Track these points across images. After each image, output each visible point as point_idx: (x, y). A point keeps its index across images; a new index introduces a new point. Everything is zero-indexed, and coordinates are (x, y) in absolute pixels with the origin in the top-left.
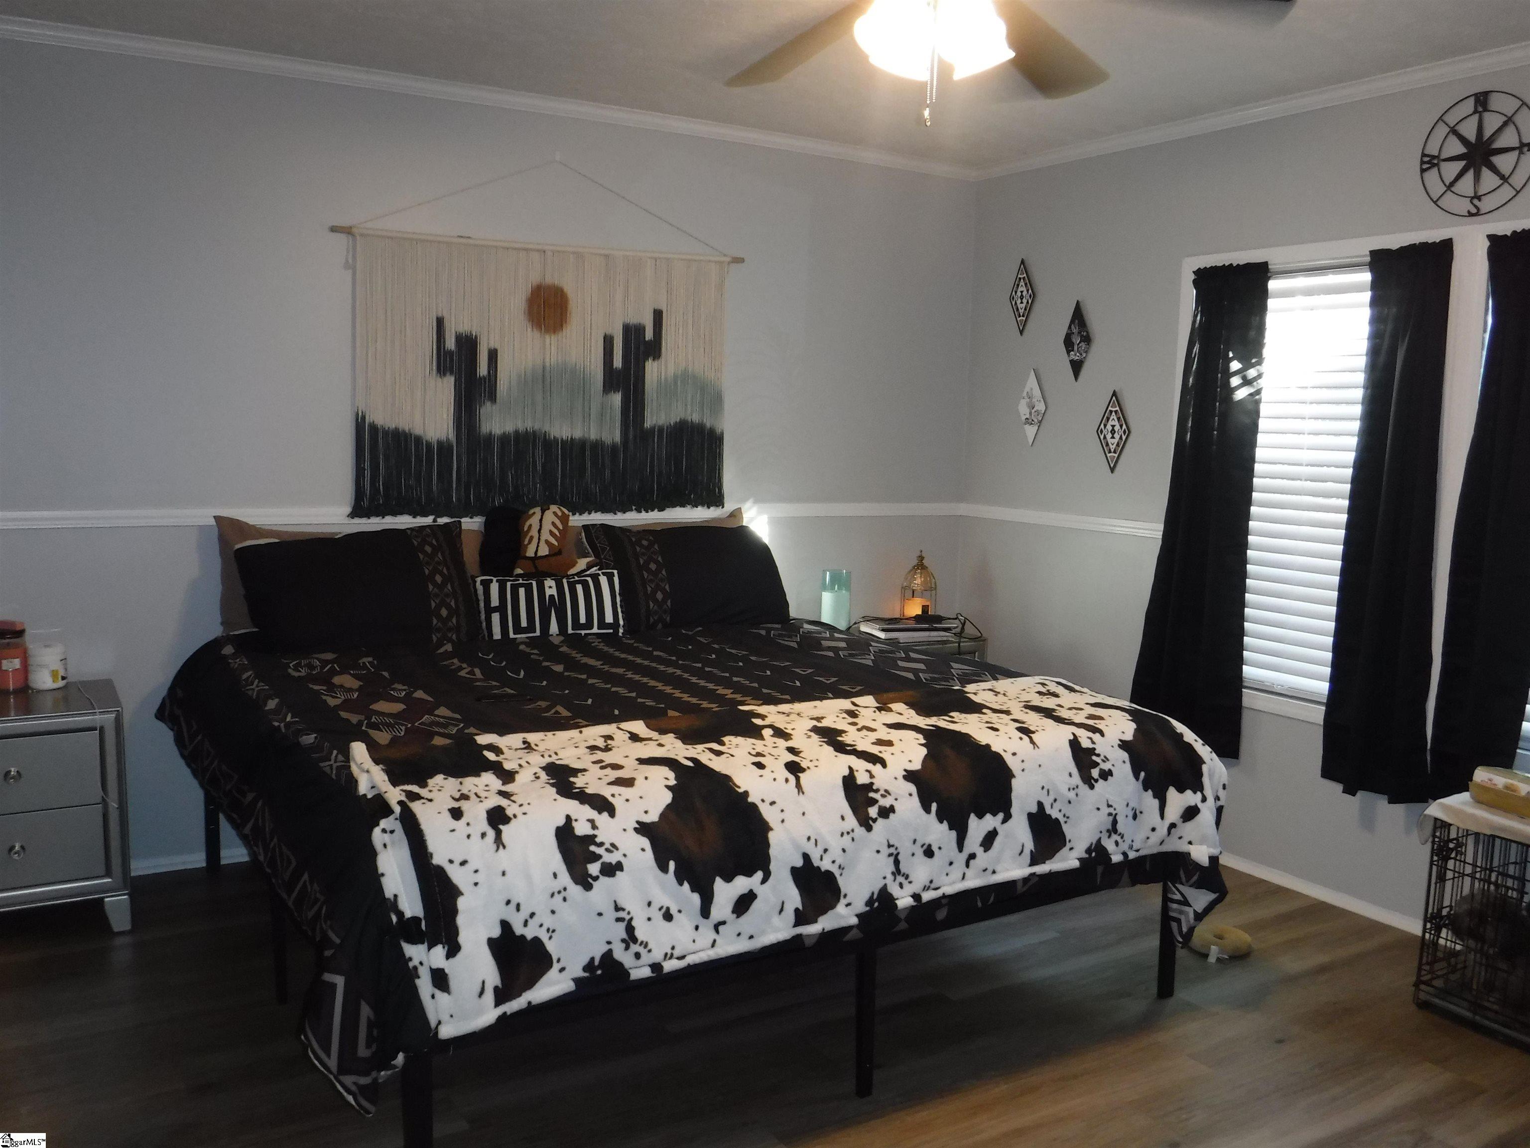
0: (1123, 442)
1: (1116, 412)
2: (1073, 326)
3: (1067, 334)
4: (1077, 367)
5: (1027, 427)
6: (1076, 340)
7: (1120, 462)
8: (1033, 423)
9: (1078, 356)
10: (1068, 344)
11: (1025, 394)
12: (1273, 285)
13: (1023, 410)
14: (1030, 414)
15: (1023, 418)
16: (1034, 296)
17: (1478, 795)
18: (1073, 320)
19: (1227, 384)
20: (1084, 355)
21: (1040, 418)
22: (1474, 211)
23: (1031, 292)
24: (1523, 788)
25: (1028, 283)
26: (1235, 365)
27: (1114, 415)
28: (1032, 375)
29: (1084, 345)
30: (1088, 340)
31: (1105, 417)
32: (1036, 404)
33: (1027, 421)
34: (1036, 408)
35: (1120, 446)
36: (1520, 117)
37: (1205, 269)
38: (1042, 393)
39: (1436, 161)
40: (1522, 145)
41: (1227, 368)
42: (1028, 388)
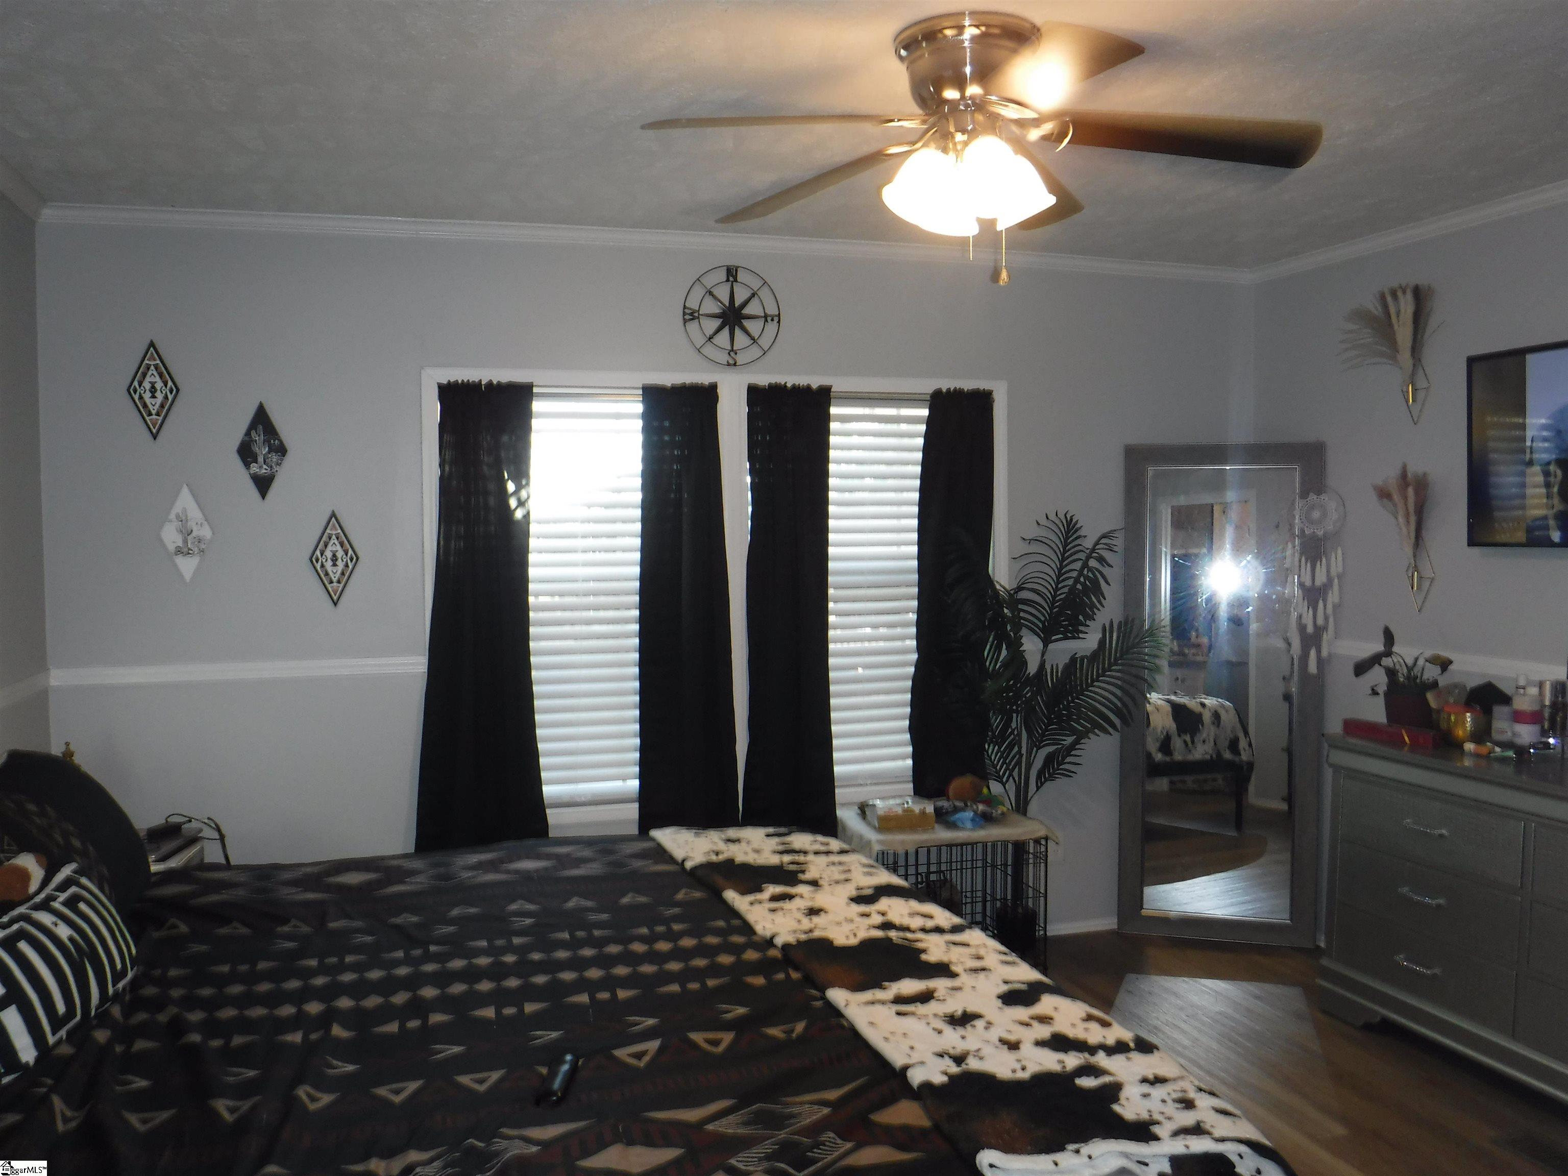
0: (350, 570)
1: (337, 536)
2: (253, 433)
3: (243, 441)
4: (263, 484)
5: (180, 561)
6: (262, 451)
7: (345, 593)
8: (190, 552)
9: (266, 469)
10: (246, 453)
11: (172, 516)
12: (537, 406)
13: (171, 537)
14: (185, 541)
15: (171, 548)
16: (177, 390)
17: (887, 824)
18: (253, 426)
19: (508, 506)
20: (275, 468)
21: (203, 546)
22: (732, 362)
23: (170, 383)
24: (917, 808)
25: (165, 373)
26: (511, 487)
27: (334, 540)
28: (185, 491)
29: (274, 457)
30: (282, 450)
31: (322, 542)
32: (195, 529)
33: (179, 551)
34: (194, 534)
35: (346, 576)
36: (765, 294)
37: (456, 382)
38: (204, 514)
39: (696, 314)
40: (766, 317)
41: (504, 489)
42: (177, 509)
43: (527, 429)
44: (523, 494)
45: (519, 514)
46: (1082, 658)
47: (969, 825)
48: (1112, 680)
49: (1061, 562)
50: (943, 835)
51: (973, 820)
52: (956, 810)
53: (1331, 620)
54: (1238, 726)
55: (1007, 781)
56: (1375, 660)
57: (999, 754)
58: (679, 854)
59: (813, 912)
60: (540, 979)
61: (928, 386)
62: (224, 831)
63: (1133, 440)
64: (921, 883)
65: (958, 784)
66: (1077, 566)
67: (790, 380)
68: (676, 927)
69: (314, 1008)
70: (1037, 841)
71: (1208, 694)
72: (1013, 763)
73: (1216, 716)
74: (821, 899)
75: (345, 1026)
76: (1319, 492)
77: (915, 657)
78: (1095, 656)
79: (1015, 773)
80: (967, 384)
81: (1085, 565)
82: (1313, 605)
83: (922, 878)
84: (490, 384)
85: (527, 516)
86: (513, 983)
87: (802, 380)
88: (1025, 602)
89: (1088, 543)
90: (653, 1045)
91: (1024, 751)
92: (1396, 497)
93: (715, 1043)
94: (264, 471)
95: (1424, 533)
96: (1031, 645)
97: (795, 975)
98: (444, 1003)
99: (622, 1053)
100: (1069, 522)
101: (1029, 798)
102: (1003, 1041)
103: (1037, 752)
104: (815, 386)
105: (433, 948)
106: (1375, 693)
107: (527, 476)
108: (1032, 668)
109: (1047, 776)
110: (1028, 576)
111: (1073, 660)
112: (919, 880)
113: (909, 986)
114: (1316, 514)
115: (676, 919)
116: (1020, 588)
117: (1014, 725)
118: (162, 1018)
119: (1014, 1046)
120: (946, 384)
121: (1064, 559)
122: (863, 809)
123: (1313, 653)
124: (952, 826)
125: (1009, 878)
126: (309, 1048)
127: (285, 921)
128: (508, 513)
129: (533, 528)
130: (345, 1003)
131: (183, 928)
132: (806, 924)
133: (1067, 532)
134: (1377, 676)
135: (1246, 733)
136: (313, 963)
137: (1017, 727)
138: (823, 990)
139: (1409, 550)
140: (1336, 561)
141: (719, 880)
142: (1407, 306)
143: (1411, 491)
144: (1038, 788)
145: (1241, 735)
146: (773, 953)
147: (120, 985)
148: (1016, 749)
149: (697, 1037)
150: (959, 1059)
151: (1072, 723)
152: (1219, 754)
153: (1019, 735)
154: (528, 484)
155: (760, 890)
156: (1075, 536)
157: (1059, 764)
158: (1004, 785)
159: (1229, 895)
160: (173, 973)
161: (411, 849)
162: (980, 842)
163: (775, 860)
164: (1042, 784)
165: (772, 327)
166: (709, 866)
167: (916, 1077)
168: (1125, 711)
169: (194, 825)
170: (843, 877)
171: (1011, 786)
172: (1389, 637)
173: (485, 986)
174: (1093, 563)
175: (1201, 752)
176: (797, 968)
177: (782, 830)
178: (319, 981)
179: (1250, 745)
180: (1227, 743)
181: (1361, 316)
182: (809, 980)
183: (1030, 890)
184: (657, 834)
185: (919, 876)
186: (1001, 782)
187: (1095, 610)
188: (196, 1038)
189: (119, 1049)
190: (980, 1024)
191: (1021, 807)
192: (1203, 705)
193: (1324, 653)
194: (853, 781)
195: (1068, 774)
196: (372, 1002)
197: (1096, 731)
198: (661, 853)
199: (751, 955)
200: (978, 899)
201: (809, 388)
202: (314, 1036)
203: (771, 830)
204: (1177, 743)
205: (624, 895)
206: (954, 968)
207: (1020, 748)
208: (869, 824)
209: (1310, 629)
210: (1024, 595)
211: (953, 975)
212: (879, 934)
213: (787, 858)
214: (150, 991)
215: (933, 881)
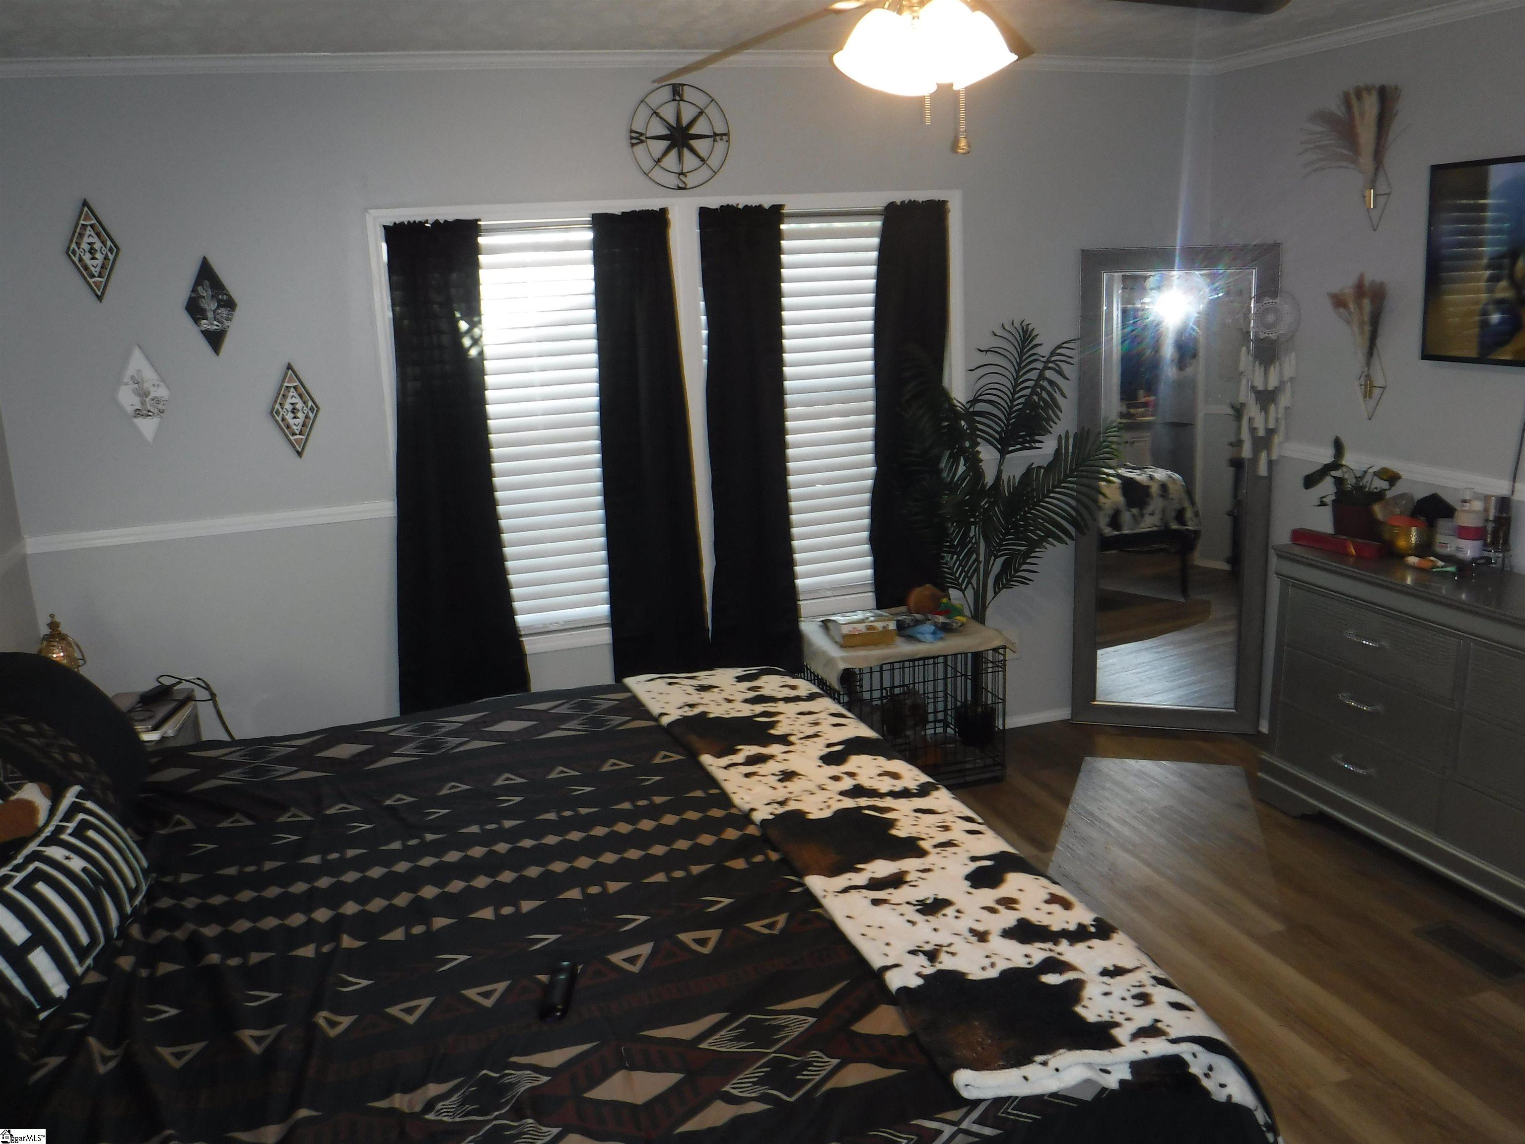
0: (311, 421)
1: (295, 388)
2: (200, 289)
3: (190, 298)
4: (215, 339)
5: (140, 422)
6: (210, 306)
7: (309, 443)
8: (150, 413)
9: (217, 325)
10: (194, 309)
11: (126, 379)
12: (484, 241)
13: (128, 399)
14: (143, 403)
15: (130, 410)
16: (116, 249)
17: (849, 642)
18: (198, 282)
19: (461, 345)
20: (226, 323)
21: (161, 407)
22: (681, 185)
23: (109, 243)
24: (879, 625)
25: (102, 231)
26: (463, 326)
27: (292, 392)
28: (137, 354)
29: (223, 312)
30: (230, 304)
31: (281, 394)
32: (152, 389)
33: (138, 413)
34: (152, 395)
35: (307, 426)
36: (712, 111)
37: (402, 224)
38: (159, 374)
39: (643, 138)
40: (715, 135)
41: (456, 329)
42: (131, 371)
43: (475, 266)
44: (476, 331)
45: (473, 352)
46: (1040, 467)
47: (929, 637)
48: (1069, 492)
49: (1017, 372)
50: (904, 649)
51: (934, 633)
52: (917, 622)
53: (1283, 422)
54: (1184, 496)
55: (966, 588)
56: (1326, 470)
57: (958, 562)
58: (655, 709)
59: (787, 776)
60: (533, 872)
61: (880, 200)
62: (215, 691)
63: (1087, 246)
64: (886, 697)
65: (920, 594)
66: (1034, 375)
67: (741, 200)
68: (658, 800)
69: (322, 915)
70: (995, 650)
71: (1158, 465)
72: (971, 571)
73: (1164, 487)
74: (794, 763)
75: (354, 936)
76: (1274, 295)
77: (873, 469)
78: (1051, 467)
79: (974, 581)
80: (921, 195)
81: (1041, 376)
82: (1264, 409)
83: (887, 693)
84: (436, 223)
85: (481, 353)
86: (507, 877)
87: (753, 200)
88: (981, 414)
89: (1044, 351)
90: (645, 949)
91: (982, 558)
92: (1352, 306)
93: (702, 942)
94: (214, 326)
95: (1380, 342)
96: (987, 454)
97: (774, 856)
98: (446, 903)
99: (617, 958)
100: (1025, 331)
101: (987, 604)
102: (972, 931)
103: (994, 561)
104: (767, 206)
105: (429, 837)
106: (1323, 504)
107: (479, 314)
108: (989, 479)
109: (1004, 582)
110: (986, 387)
111: (1029, 470)
112: (884, 695)
113: (881, 868)
114: (1270, 318)
115: (656, 789)
116: (974, 401)
117: (972, 534)
118: (180, 934)
119: (982, 937)
120: (899, 196)
121: (1020, 369)
122: (826, 625)
123: (1263, 456)
124: (912, 638)
125: (969, 682)
126: (324, 963)
127: (284, 809)
128: (462, 352)
129: (488, 365)
130: (350, 908)
131: (189, 825)
132: (781, 793)
133: (1024, 342)
134: (1327, 488)
135: (1193, 503)
136: (315, 859)
137: (975, 535)
138: (801, 874)
139: (1361, 357)
140: (1288, 366)
141: (694, 739)
142: (1371, 106)
143: (1366, 302)
144: (996, 593)
145: (1187, 504)
146: (751, 830)
147: (137, 902)
148: (974, 556)
149: (686, 937)
150: (932, 956)
151: (1029, 534)
152: (1166, 525)
153: (977, 543)
154: (480, 322)
155: (735, 752)
156: (1031, 345)
157: (1017, 571)
158: (963, 591)
159: (1177, 675)
160: (185, 878)
161: (396, 713)
162: (941, 656)
163: (746, 710)
164: (1000, 590)
165: (720, 145)
166: (684, 721)
167: (895, 981)
168: (1079, 519)
169: (184, 685)
170: (811, 731)
171: (970, 593)
172: (1339, 447)
173: (482, 882)
174: (1049, 374)
175: (1149, 523)
176: (775, 849)
177: (753, 670)
178: (324, 882)
179: (1196, 514)
180: (1173, 514)
181: (1325, 118)
182: (786, 864)
183: (990, 695)
184: (631, 682)
185: (884, 691)
186: (961, 590)
187: (1051, 423)
188: (215, 958)
189: (144, 973)
190: (950, 911)
191: (979, 615)
192: (1151, 478)
193: (1274, 457)
194: (816, 592)
195: (1025, 581)
196: (377, 905)
197: (1050, 539)
198: (635, 707)
199: (731, 834)
200: (939, 699)
201: (760, 207)
202: (326, 949)
203: (740, 671)
204: (1126, 517)
205: (603, 761)
206: (924, 844)
207: (978, 555)
208: (832, 638)
209: (1261, 433)
210: (979, 407)
211: (922, 853)
212: (849, 803)
213: (759, 708)
214: (165, 903)
215: (897, 694)
